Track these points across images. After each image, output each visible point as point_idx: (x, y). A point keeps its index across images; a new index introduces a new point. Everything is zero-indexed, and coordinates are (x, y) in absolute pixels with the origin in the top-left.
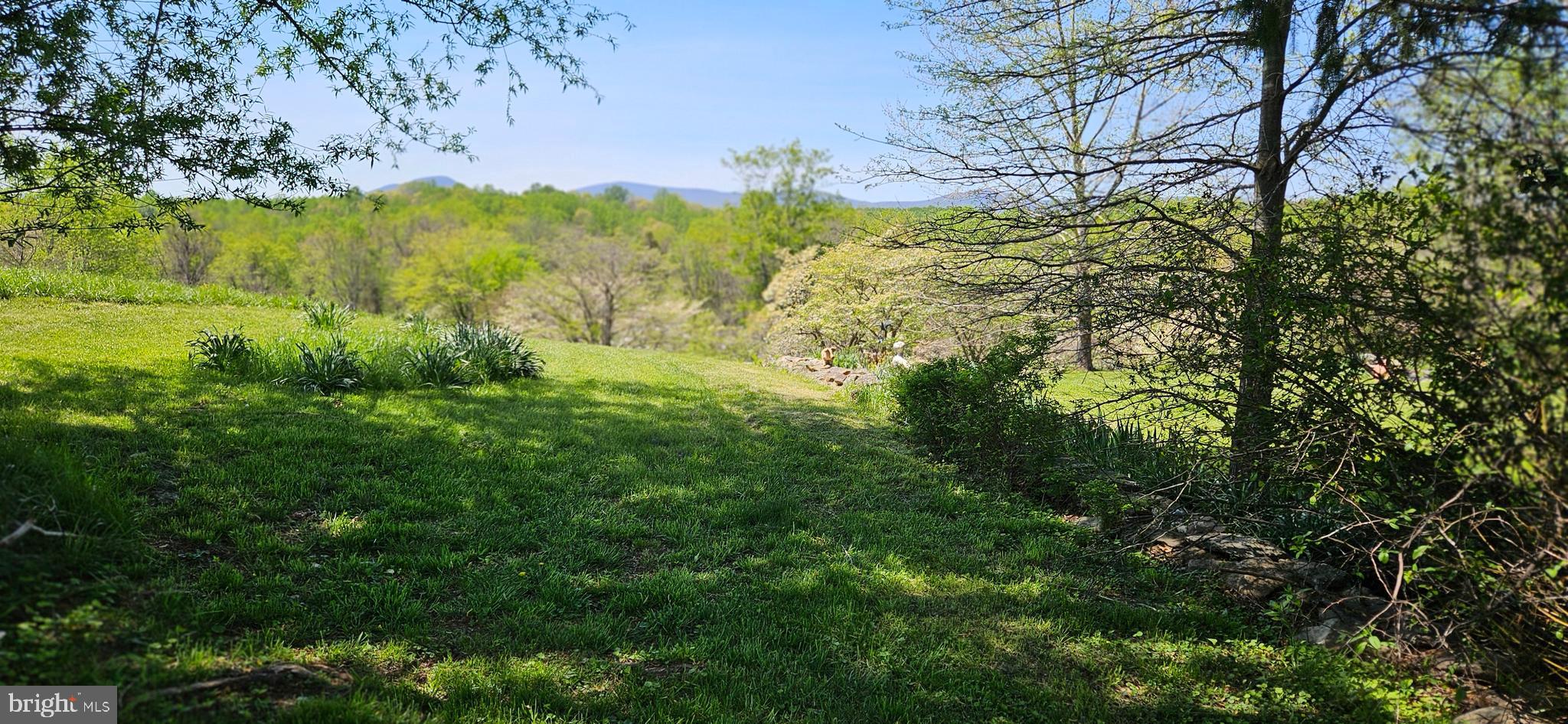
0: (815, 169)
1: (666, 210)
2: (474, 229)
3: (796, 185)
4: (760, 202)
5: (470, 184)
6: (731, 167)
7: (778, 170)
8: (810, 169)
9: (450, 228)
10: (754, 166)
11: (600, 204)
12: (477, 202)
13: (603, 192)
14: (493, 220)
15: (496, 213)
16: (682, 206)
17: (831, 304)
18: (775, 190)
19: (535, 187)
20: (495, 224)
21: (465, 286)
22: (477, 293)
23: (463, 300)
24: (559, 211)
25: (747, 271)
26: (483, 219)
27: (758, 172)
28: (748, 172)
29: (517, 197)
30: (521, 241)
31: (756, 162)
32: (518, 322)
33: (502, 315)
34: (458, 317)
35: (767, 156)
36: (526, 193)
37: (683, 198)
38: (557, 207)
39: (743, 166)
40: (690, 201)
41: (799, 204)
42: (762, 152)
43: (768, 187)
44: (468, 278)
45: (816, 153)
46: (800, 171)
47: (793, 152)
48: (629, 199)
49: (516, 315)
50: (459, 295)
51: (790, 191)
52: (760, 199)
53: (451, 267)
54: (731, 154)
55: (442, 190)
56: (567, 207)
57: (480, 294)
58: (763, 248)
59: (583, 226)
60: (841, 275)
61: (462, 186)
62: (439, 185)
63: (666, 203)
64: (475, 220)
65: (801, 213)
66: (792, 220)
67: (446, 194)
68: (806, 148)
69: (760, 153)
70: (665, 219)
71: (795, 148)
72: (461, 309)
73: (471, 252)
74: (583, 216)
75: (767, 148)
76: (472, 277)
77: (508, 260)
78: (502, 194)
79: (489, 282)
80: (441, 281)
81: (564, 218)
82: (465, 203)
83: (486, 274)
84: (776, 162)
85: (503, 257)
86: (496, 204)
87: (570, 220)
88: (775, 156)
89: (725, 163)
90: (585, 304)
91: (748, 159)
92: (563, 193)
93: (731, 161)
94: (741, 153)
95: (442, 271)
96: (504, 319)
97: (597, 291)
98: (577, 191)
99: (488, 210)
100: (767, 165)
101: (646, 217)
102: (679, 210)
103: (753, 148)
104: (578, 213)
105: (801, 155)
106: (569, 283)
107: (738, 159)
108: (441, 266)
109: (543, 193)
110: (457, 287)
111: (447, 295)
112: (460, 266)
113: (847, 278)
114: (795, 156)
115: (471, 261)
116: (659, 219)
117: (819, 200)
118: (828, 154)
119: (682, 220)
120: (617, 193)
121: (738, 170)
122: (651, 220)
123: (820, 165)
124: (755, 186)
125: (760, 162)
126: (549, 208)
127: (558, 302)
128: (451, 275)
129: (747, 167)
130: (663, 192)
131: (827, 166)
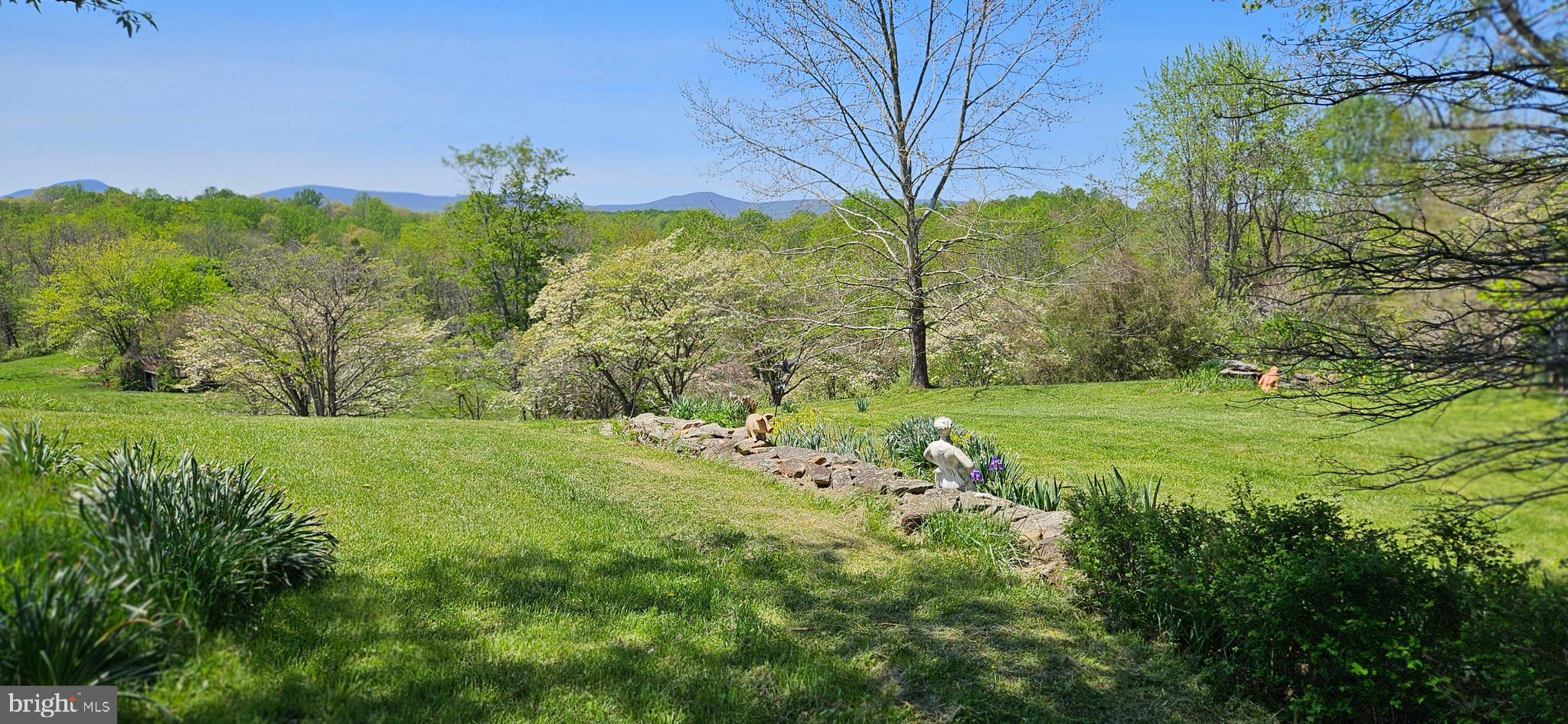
0: (549, 170)
1: (368, 215)
2: (135, 240)
3: (527, 186)
4: (486, 205)
5: (127, 190)
6: (453, 166)
7: (507, 170)
8: (543, 170)
9: (103, 239)
10: (479, 166)
11: (291, 209)
12: (136, 208)
13: (293, 197)
14: (159, 229)
15: (161, 221)
16: (387, 210)
17: (617, 321)
18: (505, 192)
19: (210, 193)
20: (162, 234)
21: (126, 306)
22: (143, 314)
23: (124, 323)
24: (242, 218)
25: (478, 281)
26: (146, 228)
27: (484, 172)
28: (473, 172)
29: (188, 203)
30: (197, 252)
31: (480, 162)
32: (204, 356)
33: (182, 348)
34: (117, 342)
35: (493, 155)
36: (199, 198)
37: (385, 202)
38: (237, 213)
39: (467, 166)
40: (395, 206)
41: (532, 207)
42: (488, 150)
43: (496, 190)
44: (130, 297)
45: (549, 152)
46: (531, 171)
47: (523, 151)
48: (324, 203)
49: (201, 349)
50: (119, 317)
51: (522, 193)
52: (488, 202)
53: (105, 284)
54: (453, 153)
55: (92, 195)
56: (252, 212)
57: (147, 315)
58: (494, 255)
59: (271, 234)
60: (628, 287)
61: (118, 191)
62: (87, 190)
63: (368, 207)
64: (134, 230)
65: (535, 218)
66: (526, 224)
67: (96, 199)
68: (538, 147)
69: (486, 152)
70: (368, 225)
71: (525, 146)
72: (122, 334)
73: (132, 266)
74: (269, 223)
75: (493, 147)
76: (137, 296)
77: (182, 275)
78: (169, 199)
79: (158, 301)
80: (94, 302)
81: (247, 225)
82: (122, 209)
83: (153, 292)
84: (505, 162)
85: (175, 271)
86: (161, 210)
87: (256, 227)
88: (502, 155)
89: (445, 162)
90: (297, 331)
91: (471, 157)
92: (244, 197)
93: (453, 161)
94: (464, 152)
95: (93, 289)
96: (185, 353)
97: (311, 314)
98: (263, 196)
99: (151, 217)
100: (494, 165)
101: (346, 223)
102: (384, 215)
103: (478, 146)
104: (264, 219)
105: (533, 155)
106: (274, 306)
107: (460, 158)
108: (93, 284)
109: (218, 200)
110: (116, 308)
111: (103, 318)
112: (118, 283)
113: (635, 291)
114: (524, 154)
115: (134, 278)
116: (362, 225)
117: (555, 203)
118: (562, 154)
119: (388, 226)
120: (310, 198)
121: (462, 169)
122: (352, 226)
123: (555, 166)
124: (481, 187)
125: (485, 161)
126: (229, 214)
127: (260, 331)
128: (107, 294)
129: (472, 167)
130: (365, 195)
131: (562, 166)
